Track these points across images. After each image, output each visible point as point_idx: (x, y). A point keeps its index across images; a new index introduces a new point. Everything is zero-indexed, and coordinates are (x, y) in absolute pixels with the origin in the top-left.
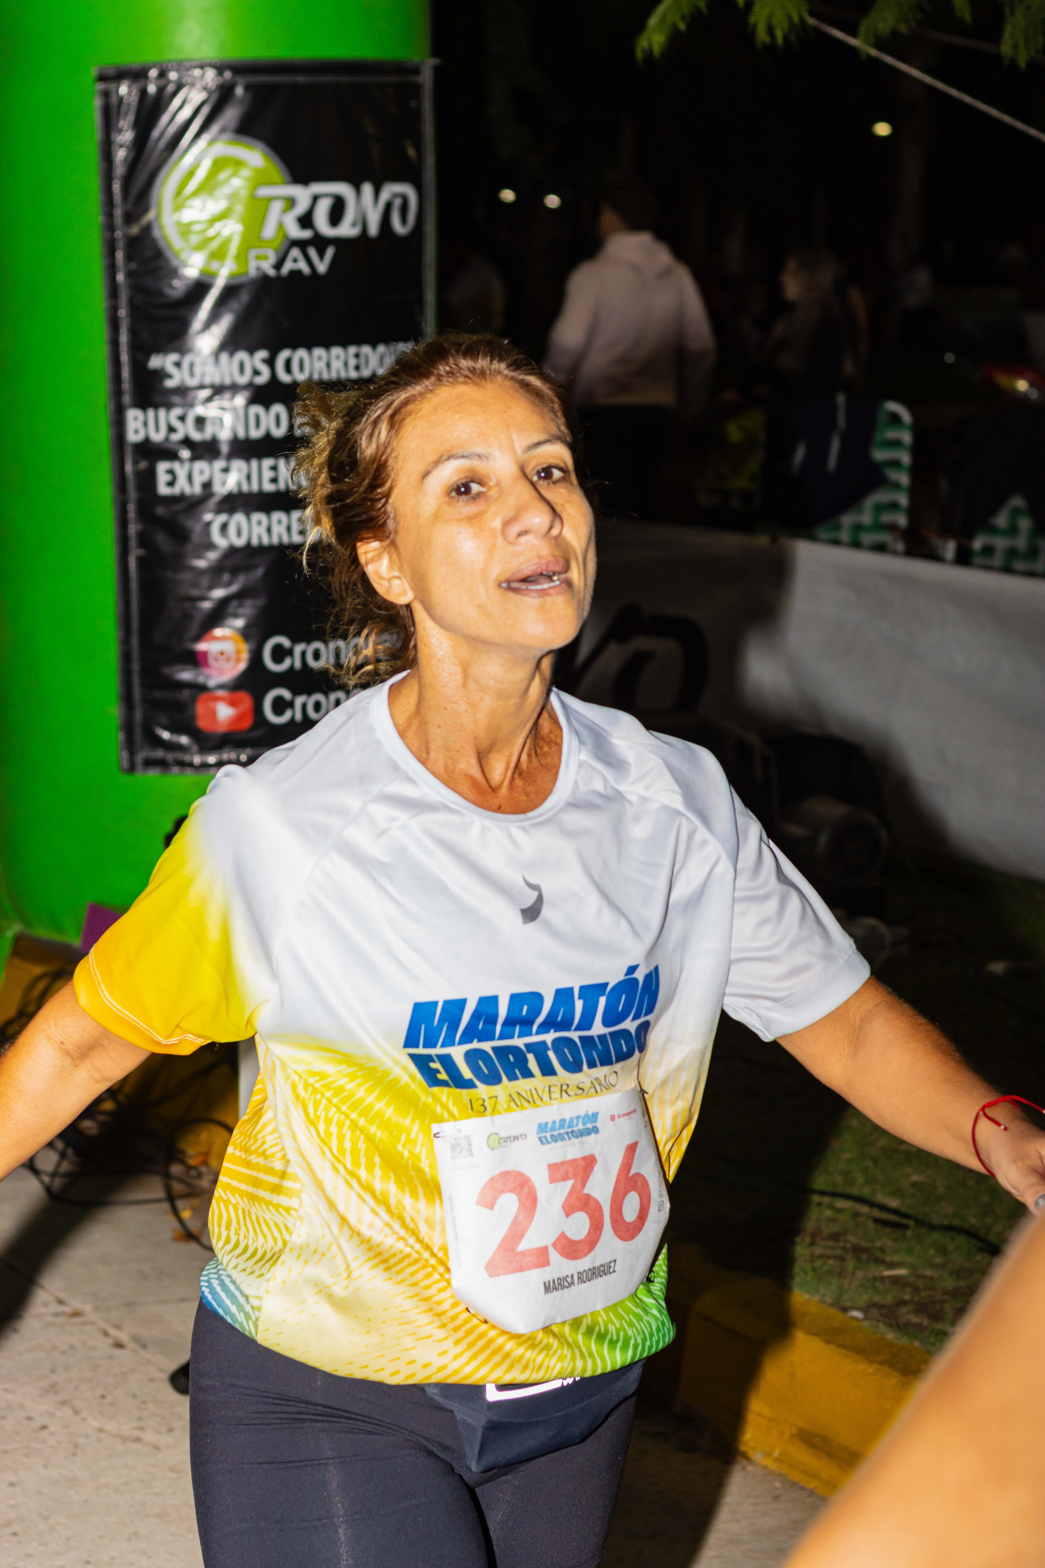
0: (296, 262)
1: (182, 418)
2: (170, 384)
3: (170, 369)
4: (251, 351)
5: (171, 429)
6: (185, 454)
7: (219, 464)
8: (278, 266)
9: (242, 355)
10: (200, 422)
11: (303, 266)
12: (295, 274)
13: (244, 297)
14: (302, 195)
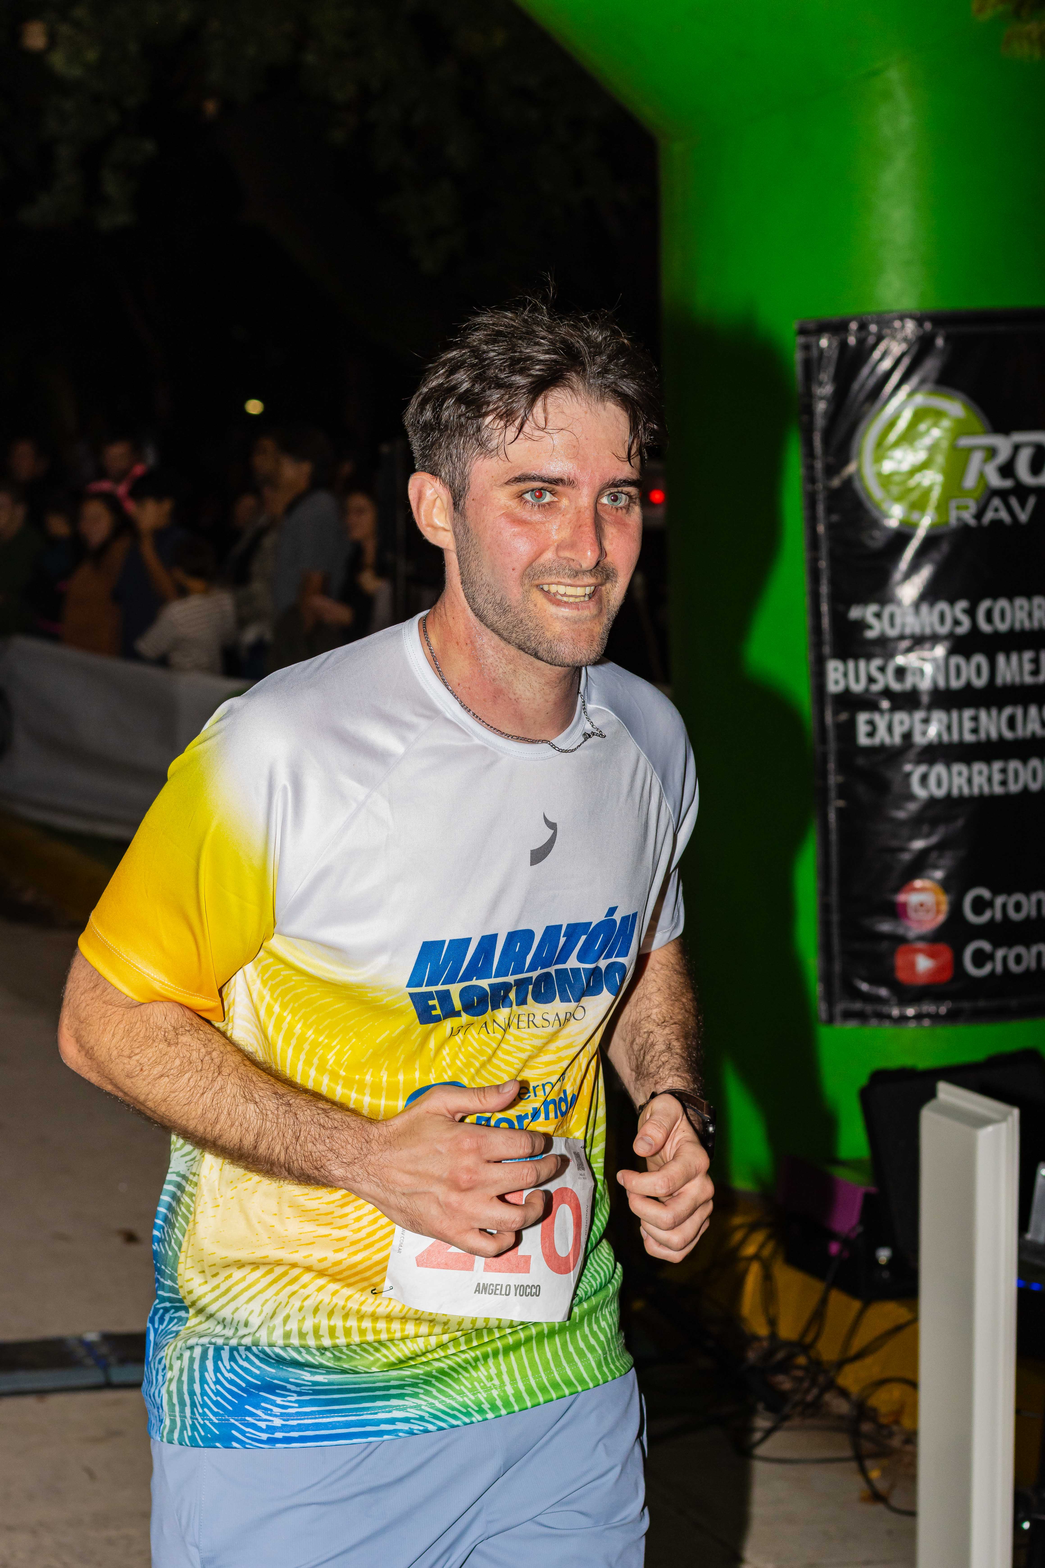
0: (997, 512)
1: (882, 669)
2: (870, 634)
3: (871, 619)
4: (952, 602)
5: (871, 680)
6: (885, 704)
7: (919, 715)
8: (979, 516)
9: (942, 606)
10: (901, 672)
11: (1004, 515)
12: (997, 524)
13: (945, 547)
14: (1003, 444)
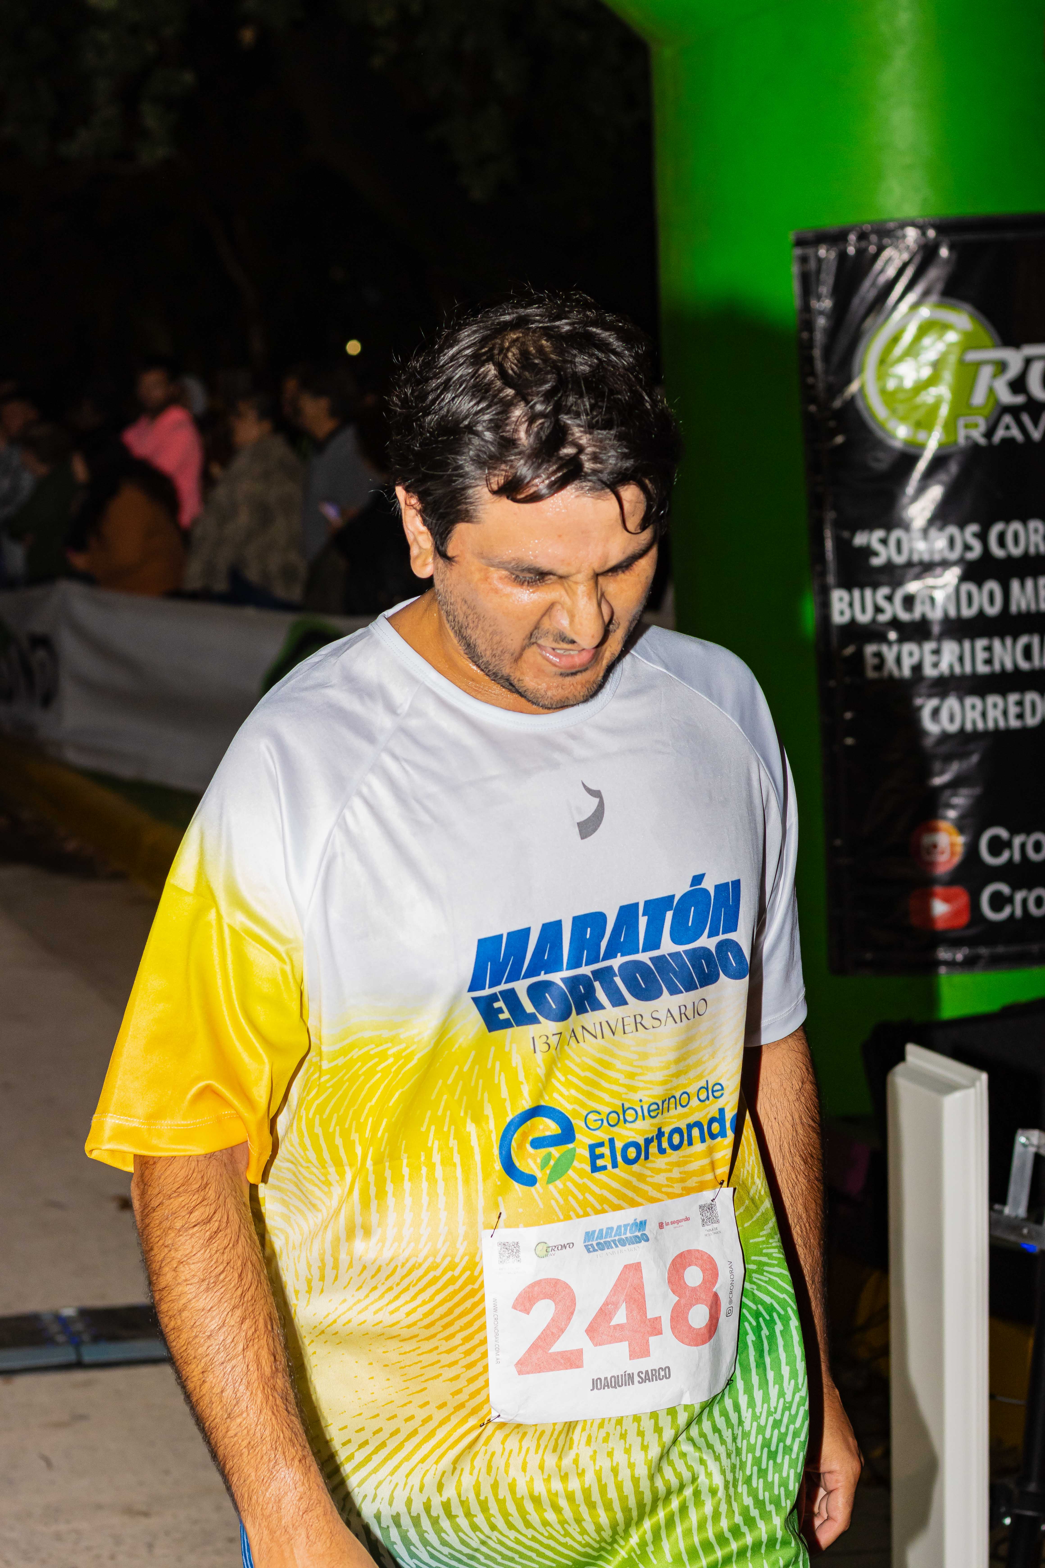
0: (1009, 429)
1: (889, 598)
2: (876, 562)
3: (876, 546)
4: (962, 526)
5: (878, 610)
6: (893, 635)
7: (929, 646)
8: (989, 433)
9: (953, 530)
10: (909, 601)
11: (1016, 433)
12: (1008, 442)
13: (954, 468)
14: (1014, 358)
